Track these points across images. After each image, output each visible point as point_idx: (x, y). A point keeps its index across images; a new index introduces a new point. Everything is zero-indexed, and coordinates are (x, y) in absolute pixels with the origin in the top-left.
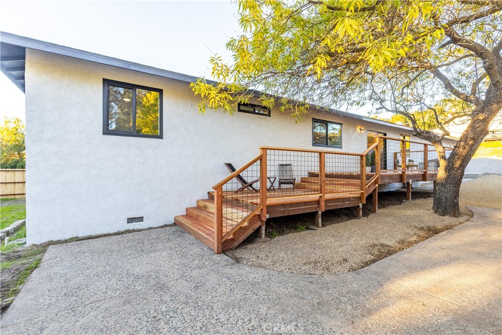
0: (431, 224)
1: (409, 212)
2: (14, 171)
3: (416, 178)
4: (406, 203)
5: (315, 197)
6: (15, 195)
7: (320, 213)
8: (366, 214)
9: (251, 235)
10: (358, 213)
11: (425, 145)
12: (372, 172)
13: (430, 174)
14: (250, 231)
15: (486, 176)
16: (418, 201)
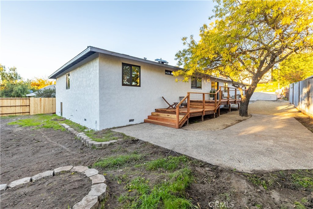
0: (239, 119)
1: (231, 116)
2: (15, 99)
3: (232, 102)
4: (229, 113)
5: (202, 110)
6: (16, 113)
7: (203, 116)
8: (216, 117)
9: (185, 123)
10: (214, 116)
11: (236, 89)
12: (213, 100)
13: (237, 101)
14: (185, 122)
15: (258, 101)
16: (233, 112)
